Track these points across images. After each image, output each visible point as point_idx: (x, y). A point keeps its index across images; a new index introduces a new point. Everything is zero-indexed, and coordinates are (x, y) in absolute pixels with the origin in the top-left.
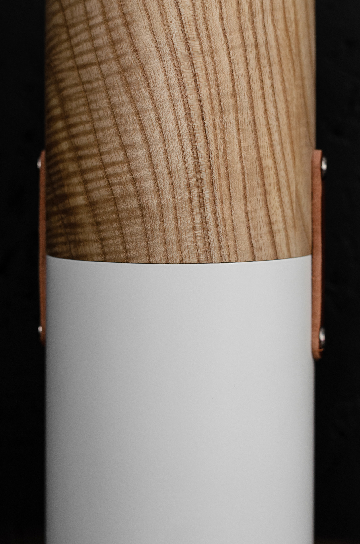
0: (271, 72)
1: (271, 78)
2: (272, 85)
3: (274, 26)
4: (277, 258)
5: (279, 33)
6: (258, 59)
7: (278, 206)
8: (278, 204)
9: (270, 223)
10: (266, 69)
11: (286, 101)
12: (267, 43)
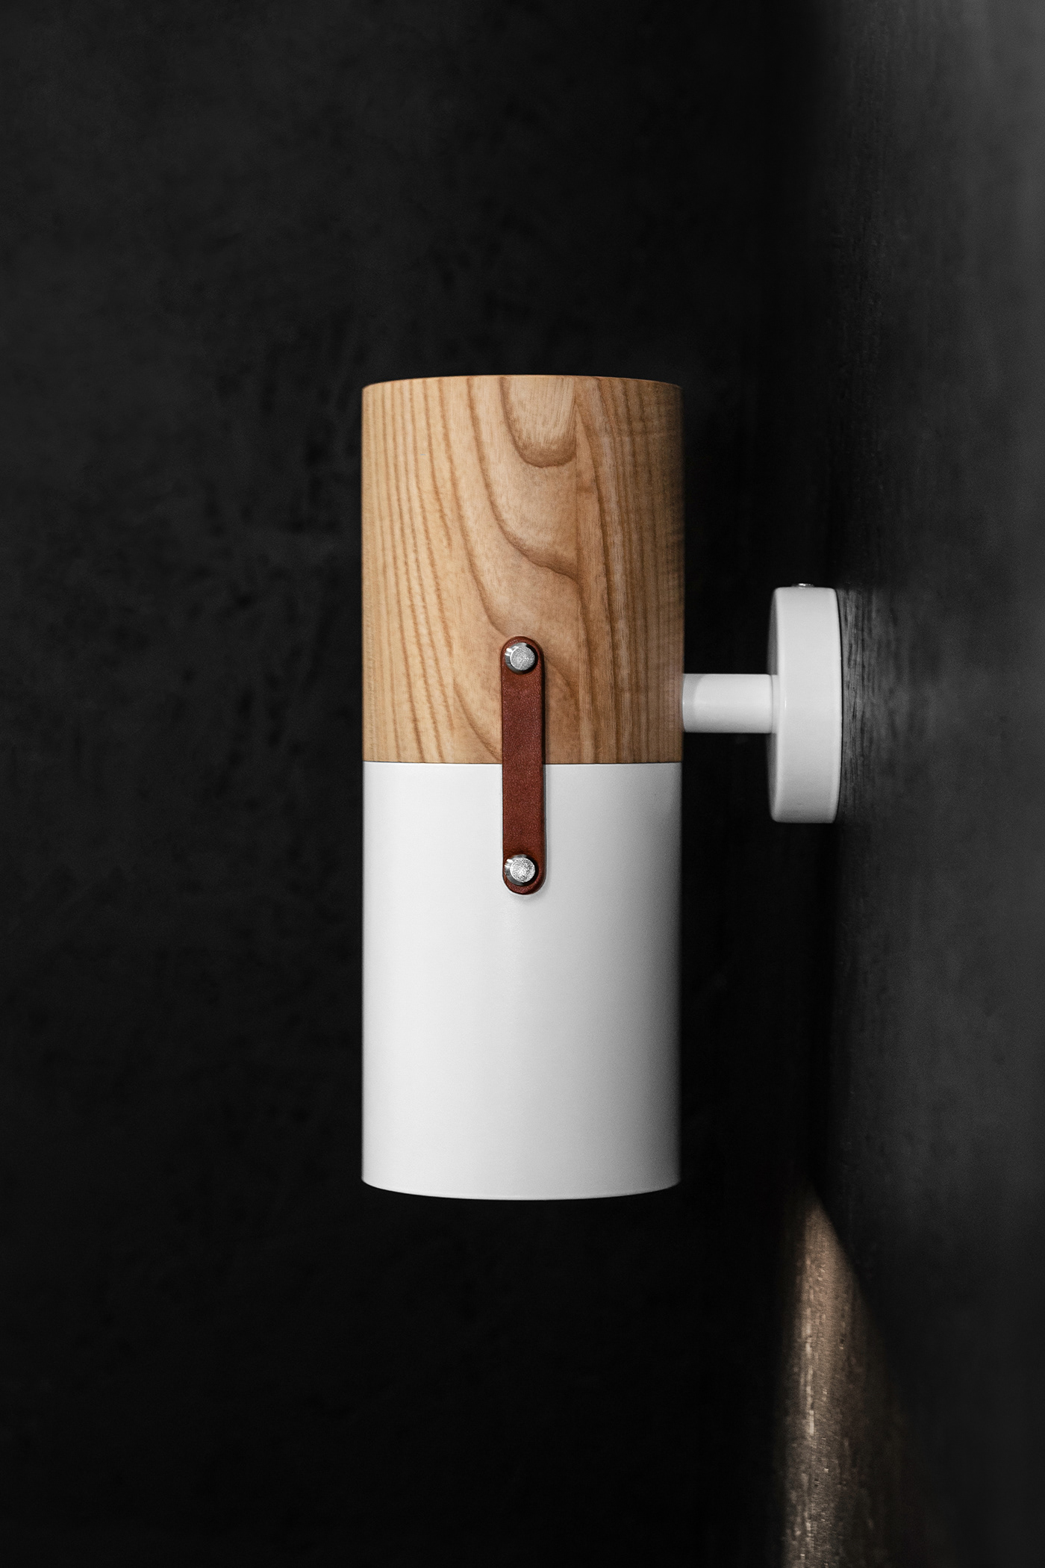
0: (415, 545)
1: (416, 551)
2: (417, 560)
3: (419, 488)
4: (423, 760)
5: (425, 496)
6: (402, 530)
7: (425, 701)
8: (424, 699)
9: (415, 720)
10: (410, 541)
11: (436, 577)
12: (410, 510)
